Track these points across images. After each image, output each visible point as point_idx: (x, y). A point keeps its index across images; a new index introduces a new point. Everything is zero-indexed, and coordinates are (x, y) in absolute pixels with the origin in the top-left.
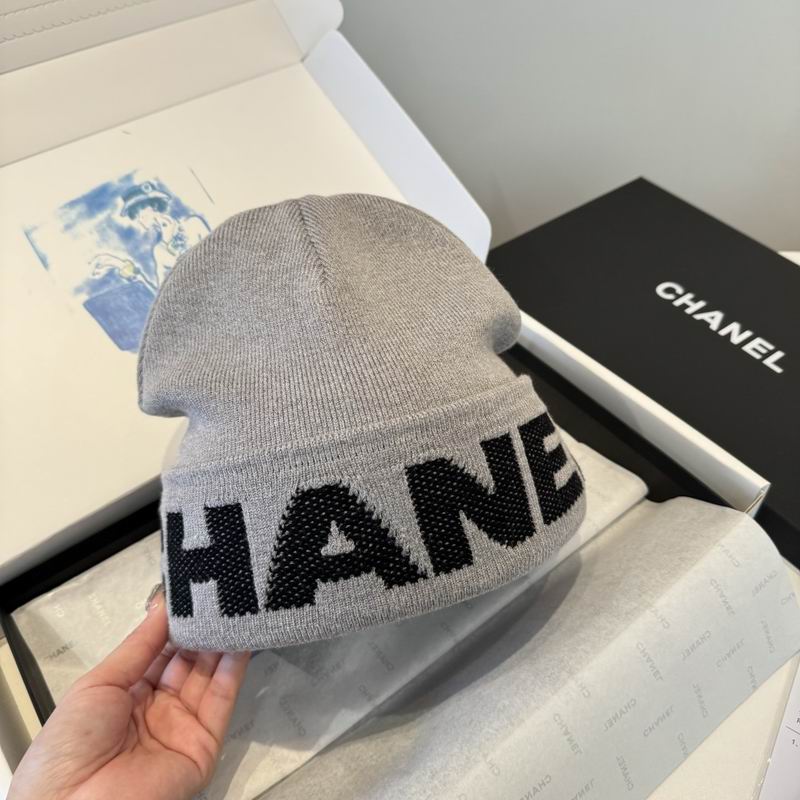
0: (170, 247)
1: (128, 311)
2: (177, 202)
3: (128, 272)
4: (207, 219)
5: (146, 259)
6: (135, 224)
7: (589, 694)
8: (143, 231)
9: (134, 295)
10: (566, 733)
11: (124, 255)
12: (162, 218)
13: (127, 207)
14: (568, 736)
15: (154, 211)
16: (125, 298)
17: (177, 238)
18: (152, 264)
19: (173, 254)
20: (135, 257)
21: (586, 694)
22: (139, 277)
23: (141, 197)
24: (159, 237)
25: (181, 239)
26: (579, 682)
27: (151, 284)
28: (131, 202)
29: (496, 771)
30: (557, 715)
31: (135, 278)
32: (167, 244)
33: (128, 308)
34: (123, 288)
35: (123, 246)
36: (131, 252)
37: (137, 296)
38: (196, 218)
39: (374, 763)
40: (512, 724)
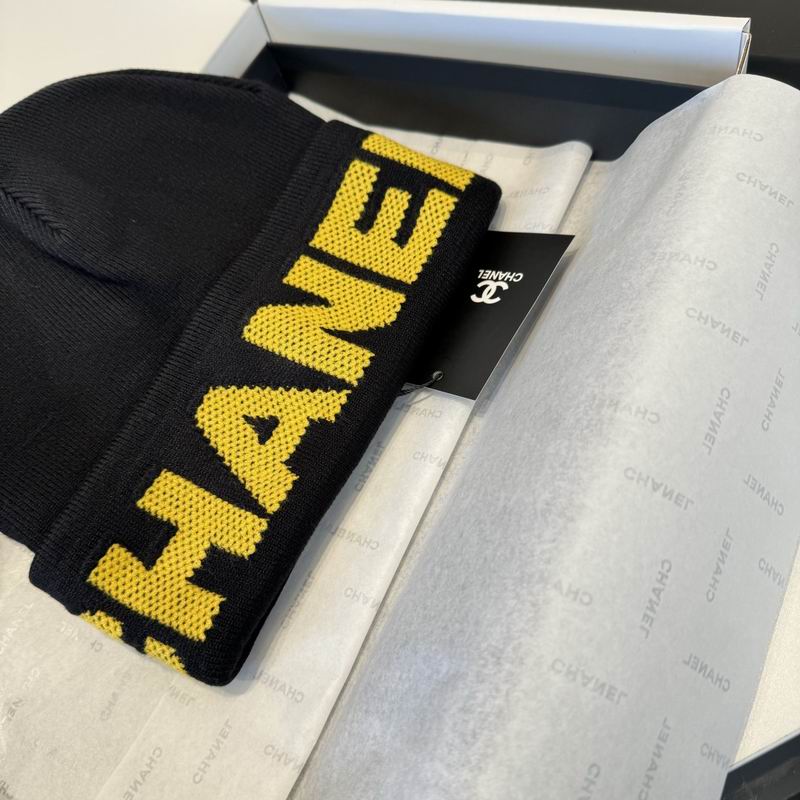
7: (656, 414)
14: (662, 488)
21: (654, 418)
26: (634, 409)
30: (627, 469)
40: (572, 520)
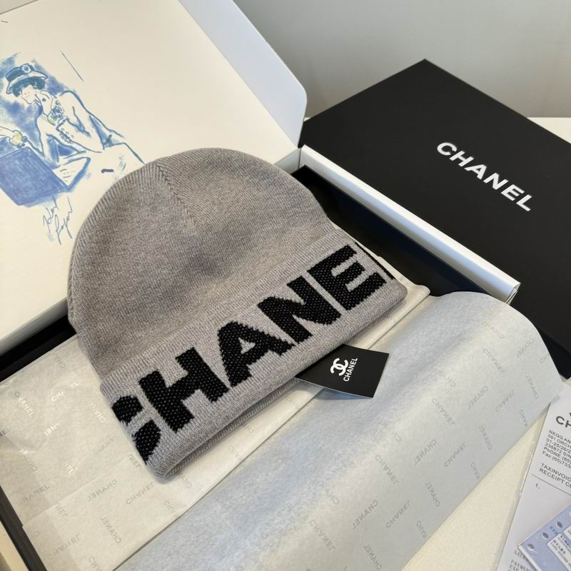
0: (50, 118)
1: (20, 173)
2: (53, 81)
3: (18, 141)
4: (78, 93)
5: (32, 129)
6: (19, 100)
8: (26, 106)
9: (24, 159)
10: (386, 468)
11: (13, 127)
12: (42, 94)
13: (11, 85)
15: (34, 88)
16: (17, 162)
17: (55, 110)
18: (37, 133)
19: (54, 125)
20: (22, 128)
22: (27, 144)
23: (23, 77)
24: (41, 110)
25: (59, 112)
27: (37, 150)
28: (14, 82)
29: (336, 501)
31: (23, 145)
32: (48, 116)
33: (20, 170)
34: (15, 154)
35: (11, 119)
36: (18, 124)
37: (27, 160)
38: (69, 93)
39: (244, 502)
